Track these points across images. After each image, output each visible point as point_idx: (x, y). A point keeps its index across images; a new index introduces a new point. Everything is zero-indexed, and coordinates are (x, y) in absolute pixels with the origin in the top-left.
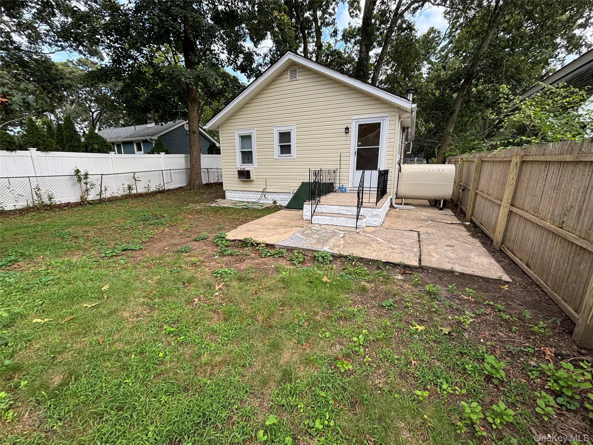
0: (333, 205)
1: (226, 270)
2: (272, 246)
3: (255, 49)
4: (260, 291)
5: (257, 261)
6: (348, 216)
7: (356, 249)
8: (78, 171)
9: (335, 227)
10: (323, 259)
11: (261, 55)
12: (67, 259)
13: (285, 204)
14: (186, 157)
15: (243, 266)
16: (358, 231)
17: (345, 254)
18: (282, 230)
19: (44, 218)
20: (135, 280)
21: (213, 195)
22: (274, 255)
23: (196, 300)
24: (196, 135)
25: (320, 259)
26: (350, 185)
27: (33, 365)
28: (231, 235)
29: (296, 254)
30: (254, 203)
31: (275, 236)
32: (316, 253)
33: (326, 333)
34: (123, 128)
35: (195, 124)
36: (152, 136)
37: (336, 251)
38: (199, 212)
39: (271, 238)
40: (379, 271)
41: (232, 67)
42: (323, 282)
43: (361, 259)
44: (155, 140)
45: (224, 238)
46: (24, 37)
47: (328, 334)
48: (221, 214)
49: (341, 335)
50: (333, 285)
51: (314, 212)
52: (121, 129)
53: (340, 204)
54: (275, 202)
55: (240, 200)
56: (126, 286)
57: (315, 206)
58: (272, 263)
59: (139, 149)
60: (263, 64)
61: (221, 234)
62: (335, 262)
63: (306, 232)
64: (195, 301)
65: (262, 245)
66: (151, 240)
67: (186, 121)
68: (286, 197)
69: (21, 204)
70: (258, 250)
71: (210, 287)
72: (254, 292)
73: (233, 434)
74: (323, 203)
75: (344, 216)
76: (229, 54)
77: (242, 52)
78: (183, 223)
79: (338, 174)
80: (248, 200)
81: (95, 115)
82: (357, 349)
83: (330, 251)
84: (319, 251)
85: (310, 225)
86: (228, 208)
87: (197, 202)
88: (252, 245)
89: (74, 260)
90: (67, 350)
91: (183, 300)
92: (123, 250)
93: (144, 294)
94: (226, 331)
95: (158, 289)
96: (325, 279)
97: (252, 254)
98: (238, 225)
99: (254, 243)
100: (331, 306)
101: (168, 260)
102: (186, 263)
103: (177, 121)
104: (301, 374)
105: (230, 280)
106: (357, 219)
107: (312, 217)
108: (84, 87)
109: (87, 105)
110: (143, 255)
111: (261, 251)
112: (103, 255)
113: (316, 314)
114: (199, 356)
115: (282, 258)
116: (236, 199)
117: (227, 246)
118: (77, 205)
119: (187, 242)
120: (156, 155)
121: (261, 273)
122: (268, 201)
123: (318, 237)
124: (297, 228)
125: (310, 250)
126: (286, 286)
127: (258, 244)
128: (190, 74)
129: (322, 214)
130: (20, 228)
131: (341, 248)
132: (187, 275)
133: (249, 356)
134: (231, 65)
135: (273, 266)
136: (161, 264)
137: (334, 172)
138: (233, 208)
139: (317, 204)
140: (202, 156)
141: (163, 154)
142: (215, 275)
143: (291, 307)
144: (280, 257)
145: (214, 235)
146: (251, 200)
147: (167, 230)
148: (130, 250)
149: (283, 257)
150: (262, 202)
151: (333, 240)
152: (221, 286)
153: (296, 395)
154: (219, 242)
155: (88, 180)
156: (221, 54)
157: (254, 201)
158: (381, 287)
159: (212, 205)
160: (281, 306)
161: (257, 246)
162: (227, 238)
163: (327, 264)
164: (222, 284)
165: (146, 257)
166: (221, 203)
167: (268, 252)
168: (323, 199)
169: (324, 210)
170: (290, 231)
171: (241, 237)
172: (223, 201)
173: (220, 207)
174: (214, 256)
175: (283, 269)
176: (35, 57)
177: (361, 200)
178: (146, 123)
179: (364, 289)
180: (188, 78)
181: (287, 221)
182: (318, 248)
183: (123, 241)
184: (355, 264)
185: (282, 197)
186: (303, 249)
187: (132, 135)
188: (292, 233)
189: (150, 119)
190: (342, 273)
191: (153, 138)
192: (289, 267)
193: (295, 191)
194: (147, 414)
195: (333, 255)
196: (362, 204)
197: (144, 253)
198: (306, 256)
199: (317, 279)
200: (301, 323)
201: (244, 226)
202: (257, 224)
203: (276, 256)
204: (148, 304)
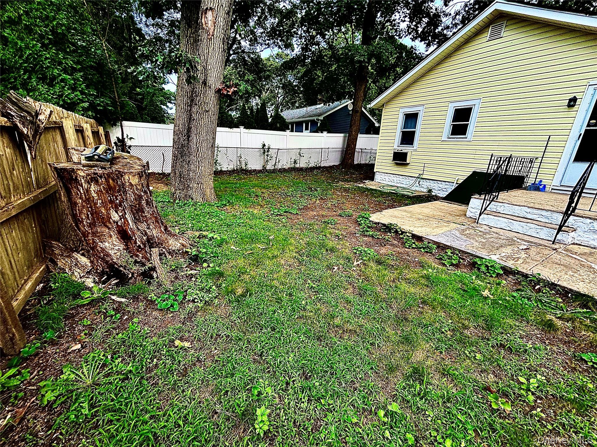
0: (520, 206)
1: (366, 249)
2: (419, 239)
3: (444, 8)
4: (399, 281)
5: (398, 249)
6: (542, 224)
7: (547, 270)
8: (264, 145)
9: (516, 234)
10: (488, 269)
11: (450, 14)
12: (251, 210)
13: (444, 194)
14: (345, 137)
15: (383, 251)
16: (556, 246)
17: (524, 271)
18: (434, 223)
19: (240, 179)
20: (291, 237)
21: (362, 176)
22: (421, 248)
23: (336, 268)
24: (358, 114)
25: (483, 268)
26: (556, 182)
27: (229, 276)
28: (375, 217)
29: (449, 253)
30: (404, 188)
31: (424, 228)
32: (477, 259)
33: (477, 355)
34: (298, 110)
35: (360, 104)
36: (319, 116)
37: (510, 264)
38: (346, 190)
39: (420, 229)
40: (585, 310)
41: (411, 36)
42: (482, 295)
43: (552, 286)
44: (321, 120)
45: (367, 218)
46: (247, 42)
47: (478, 356)
48: (367, 195)
49: (498, 365)
50: (497, 303)
51: (485, 209)
52: (296, 110)
53: (532, 205)
54: (430, 191)
55: (390, 183)
56: (285, 240)
57: (488, 202)
58: (416, 256)
59: (307, 129)
60: (451, 26)
61: (366, 214)
62: (505, 277)
63: (468, 232)
64: (334, 269)
65: (408, 234)
66: (306, 208)
67: (351, 100)
68: (446, 186)
69: (231, 167)
70: (403, 238)
71: (349, 261)
72: (392, 279)
73: (354, 398)
74: (501, 201)
75: (535, 222)
76: (410, 22)
77: (428, 15)
78: (332, 198)
79: (536, 165)
80: (398, 185)
81: (280, 100)
82: (523, 392)
83: (501, 262)
84: (483, 258)
85: (475, 225)
86: (376, 190)
87: (347, 181)
88: (396, 232)
89: (255, 212)
90: (247, 273)
91: (325, 264)
92: (285, 212)
93: (297, 250)
94: (359, 305)
95: (307, 249)
96: (486, 293)
97: (394, 241)
98: (383, 209)
99: (399, 230)
100: (489, 328)
101: (316, 227)
102: (331, 234)
103: (343, 101)
104: (434, 381)
105: (369, 260)
106: (559, 230)
107: (480, 215)
108: (277, 76)
109: (276, 92)
110: (298, 219)
111: (405, 240)
112: (272, 213)
113: (466, 327)
114: (333, 317)
115: (429, 254)
116: (385, 182)
117: (369, 227)
118: (260, 171)
119: (333, 216)
120: (320, 134)
121: (402, 263)
122: (422, 189)
123: (484, 241)
124: (455, 225)
125: (469, 253)
126: (430, 285)
127: (403, 233)
128: (365, 51)
129: (497, 214)
130: (229, 183)
131: (519, 262)
132: (330, 244)
133: (379, 337)
134: (410, 34)
135: (417, 259)
136: (311, 229)
137: (531, 162)
138: (380, 191)
139: (492, 200)
140: (359, 135)
141: (325, 133)
142: (355, 251)
143: (433, 308)
144: (427, 252)
145: (358, 214)
146: (402, 186)
147: (318, 202)
148: (289, 213)
149: (431, 253)
150: (414, 188)
151: (508, 251)
152: (359, 263)
153: (426, 400)
154: (362, 222)
155: (269, 153)
156: (401, 23)
157: (404, 186)
158: (583, 333)
159: (360, 185)
160: (422, 303)
161: (402, 234)
162: (371, 219)
163: (491, 276)
164: (360, 261)
165: (300, 221)
166: (369, 184)
167: (414, 243)
168: (503, 195)
169: (500, 210)
170: (446, 226)
171: (386, 221)
172: (371, 182)
173: (367, 189)
174: (355, 234)
175: (429, 266)
176: (252, 56)
177: (573, 205)
178: (316, 104)
179: (549, 326)
180: (363, 55)
181: (442, 214)
182: (483, 253)
183: (286, 205)
184: (539, 289)
185: (441, 186)
186: (460, 251)
187: (304, 115)
188: (448, 229)
189: (320, 100)
190: (515, 294)
191: (320, 118)
192: (436, 266)
193: (460, 182)
194: (290, 342)
195: (503, 268)
196: (574, 210)
197: (300, 217)
198: (463, 259)
199: (474, 289)
200: (443, 330)
201: (390, 211)
202: (405, 211)
203: (422, 250)
204: (298, 259)
